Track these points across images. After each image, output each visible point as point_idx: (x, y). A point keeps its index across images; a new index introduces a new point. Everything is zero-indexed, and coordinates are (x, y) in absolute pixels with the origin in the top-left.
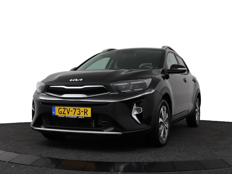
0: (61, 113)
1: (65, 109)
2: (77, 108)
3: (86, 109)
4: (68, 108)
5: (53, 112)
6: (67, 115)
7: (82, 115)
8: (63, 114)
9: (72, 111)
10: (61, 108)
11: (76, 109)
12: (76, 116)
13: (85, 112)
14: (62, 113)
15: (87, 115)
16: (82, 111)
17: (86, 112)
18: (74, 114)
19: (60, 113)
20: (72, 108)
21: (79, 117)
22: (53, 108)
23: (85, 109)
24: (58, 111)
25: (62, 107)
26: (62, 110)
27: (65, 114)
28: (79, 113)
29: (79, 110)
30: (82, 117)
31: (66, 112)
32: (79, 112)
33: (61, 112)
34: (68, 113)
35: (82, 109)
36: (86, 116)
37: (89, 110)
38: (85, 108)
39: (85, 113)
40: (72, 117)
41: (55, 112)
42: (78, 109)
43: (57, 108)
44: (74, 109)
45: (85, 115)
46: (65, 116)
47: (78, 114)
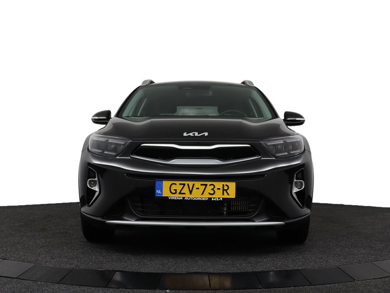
0: (176, 193)
1: (184, 185)
2: (209, 183)
3: (226, 185)
4: (191, 183)
5: (158, 192)
6: (188, 196)
7: (219, 196)
8: (180, 193)
9: (198, 188)
10: (176, 184)
11: (206, 185)
12: (206, 197)
13: (224, 190)
14: (178, 192)
15: (228, 194)
16: (219, 189)
17: (226, 190)
18: (202, 194)
19: (174, 192)
20: (198, 184)
21: (213, 199)
22: (157, 183)
23: (223, 185)
24: (167, 190)
25: (178, 183)
26: (179, 188)
27: (184, 194)
28: (212, 192)
29: (212, 187)
30: (219, 198)
31: (186, 190)
32: (212, 189)
33: (176, 190)
34: (191, 192)
35: (219, 185)
36: (226, 196)
37: (232, 186)
38: (225, 183)
39: (225, 192)
40: (199, 199)
41: (162, 191)
42: (210, 185)
43: (166, 184)
44: (202, 185)
45: (223, 194)
46: (184, 198)
47: (210, 193)
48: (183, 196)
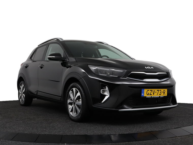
0: (149, 95)
1: (152, 90)
2: (159, 90)
4: (154, 90)
5: (142, 94)
6: (153, 96)
7: (162, 95)
8: (150, 95)
9: (156, 92)
10: (149, 90)
11: (158, 90)
12: (158, 96)
14: (149, 94)
16: (162, 92)
17: (164, 93)
18: (157, 94)
21: (160, 97)
22: (142, 90)
24: (146, 93)
25: (150, 90)
27: (151, 95)
29: (160, 91)
31: (152, 93)
32: (160, 92)
33: (149, 93)
34: (154, 94)
35: (162, 90)
36: (164, 95)
37: (166, 90)
38: (164, 90)
40: (156, 97)
41: (144, 94)
43: (146, 90)
44: (157, 90)
46: (151, 97)
47: (160, 94)
48: (151, 96)
